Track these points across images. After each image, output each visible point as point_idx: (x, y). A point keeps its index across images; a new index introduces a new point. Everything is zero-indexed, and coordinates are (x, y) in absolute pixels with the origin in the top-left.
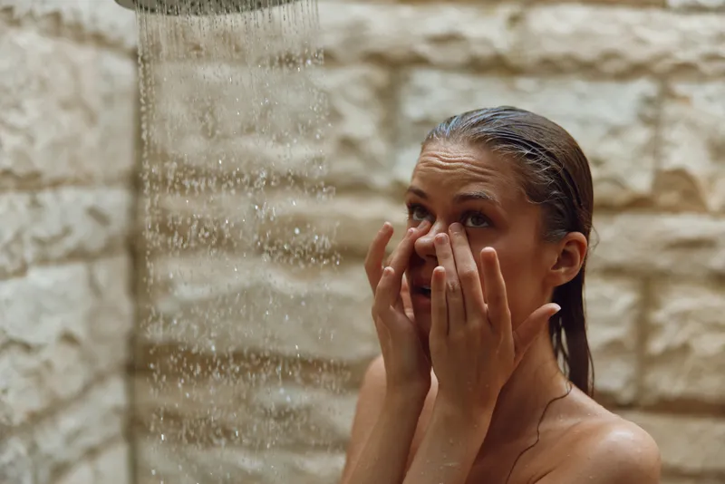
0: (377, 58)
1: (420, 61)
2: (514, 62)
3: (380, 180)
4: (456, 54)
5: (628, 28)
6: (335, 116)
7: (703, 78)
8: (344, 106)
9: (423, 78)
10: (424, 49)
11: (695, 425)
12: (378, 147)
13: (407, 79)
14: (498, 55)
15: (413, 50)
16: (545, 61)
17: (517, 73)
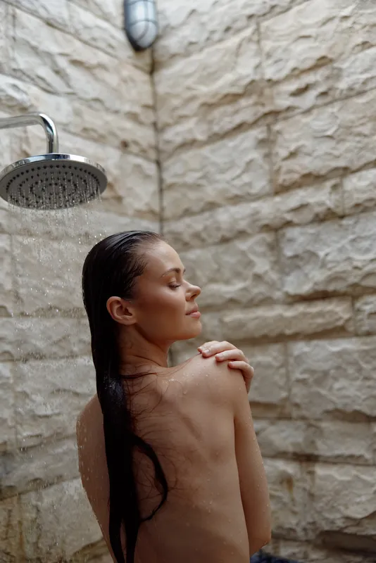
0: (267, 228)
1: (289, 224)
2: (339, 211)
3: (278, 295)
4: (307, 215)
6: (250, 264)
8: (252, 257)
9: (292, 233)
10: (289, 217)
12: (274, 276)
13: (284, 235)
14: (329, 209)
15: (283, 218)
16: (357, 205)
17: (342, 217)
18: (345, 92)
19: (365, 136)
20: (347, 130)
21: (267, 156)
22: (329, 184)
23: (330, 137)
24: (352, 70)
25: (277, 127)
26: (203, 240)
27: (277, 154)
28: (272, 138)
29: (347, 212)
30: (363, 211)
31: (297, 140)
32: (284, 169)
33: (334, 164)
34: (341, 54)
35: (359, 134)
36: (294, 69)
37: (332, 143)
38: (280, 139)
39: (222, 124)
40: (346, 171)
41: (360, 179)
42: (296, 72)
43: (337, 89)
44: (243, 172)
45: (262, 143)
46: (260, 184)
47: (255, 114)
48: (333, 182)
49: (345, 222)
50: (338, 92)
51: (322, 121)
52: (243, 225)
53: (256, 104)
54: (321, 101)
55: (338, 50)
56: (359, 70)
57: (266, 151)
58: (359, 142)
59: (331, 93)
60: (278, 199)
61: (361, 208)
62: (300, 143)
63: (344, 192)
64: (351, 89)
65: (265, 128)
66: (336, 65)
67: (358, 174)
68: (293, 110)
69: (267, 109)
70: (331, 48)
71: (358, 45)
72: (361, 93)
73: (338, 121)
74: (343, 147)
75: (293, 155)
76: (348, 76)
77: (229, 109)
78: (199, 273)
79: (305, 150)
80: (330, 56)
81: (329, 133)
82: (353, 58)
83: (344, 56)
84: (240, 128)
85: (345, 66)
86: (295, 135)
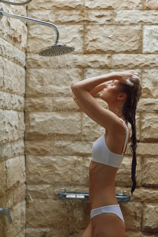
0: (79, 66)
1: (89, 67)
2: (109, 66)
4: (96, 65)
5: (134, 58)
7: (151, 68)
8: (72, 77)
9: (90, 70)
10: (90, 64)
11: (153, 145)
13: (86, 71)
14: (106, 65)
15: (87, 64)
16: (116, 66)
17: (110, 69)
18: (117, 23)
19: (122, 41)
20: (116, 37)
21: (83, 37)
22: (107, 55)
23: (110, 38)
24: (121, 15)
25: (89, 27)
26: (48, 65)
27: (87, 38)
28: (85, 31)
29: (112, 67)
30: (118, 68)
31: (96, 35)
32: (89, 45)
33: (110, 48)
34: (117, 8)
35: (120, 40)
36: (98, 7)
37: (110, 41)
38: (89, 32)
39: (63, 18)
40: (114, 52)
41: (118, 56)
42: (99, 8)
43: (114, 20)
44: (71, 41)
45: (81, 31)
46: (78, 48)
47: (79, 19)
48: (109, 55)
49: (111, 70)
50: (114, 22)
51: (107, 31)
52: (69, 63)
53: (80, 15)
54: (107, 23)
55: (116, 6)
56: (123, 16)
57: (83, 35)
58: (120, 43)
59: (111, 21)
60: (85, 56)
61: (117, 67)
62: (98, 37)
63: (112, 60)
64: (119, 22)
65: (83, 26)
66: (115, 11)
67: (118, 54)
68: (96, 23)
69: (85, 19)
70: (114, 4)
71: (124, 7)
72: (122, 25)
73: (114, 33)
74: (114, 43)
75: (94, 40)
76: (119, 17)
77: (67, 12)
78: (45, 79)
79: (99, 40)
80: (113, 7)
81: (110, 36)
82: (121, 11)
83: (118, 9)
84: (72, 22)
85: (118, 13)
86: (96, 33)
